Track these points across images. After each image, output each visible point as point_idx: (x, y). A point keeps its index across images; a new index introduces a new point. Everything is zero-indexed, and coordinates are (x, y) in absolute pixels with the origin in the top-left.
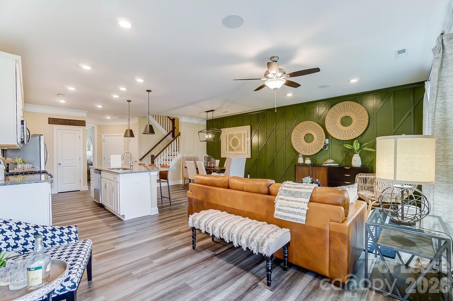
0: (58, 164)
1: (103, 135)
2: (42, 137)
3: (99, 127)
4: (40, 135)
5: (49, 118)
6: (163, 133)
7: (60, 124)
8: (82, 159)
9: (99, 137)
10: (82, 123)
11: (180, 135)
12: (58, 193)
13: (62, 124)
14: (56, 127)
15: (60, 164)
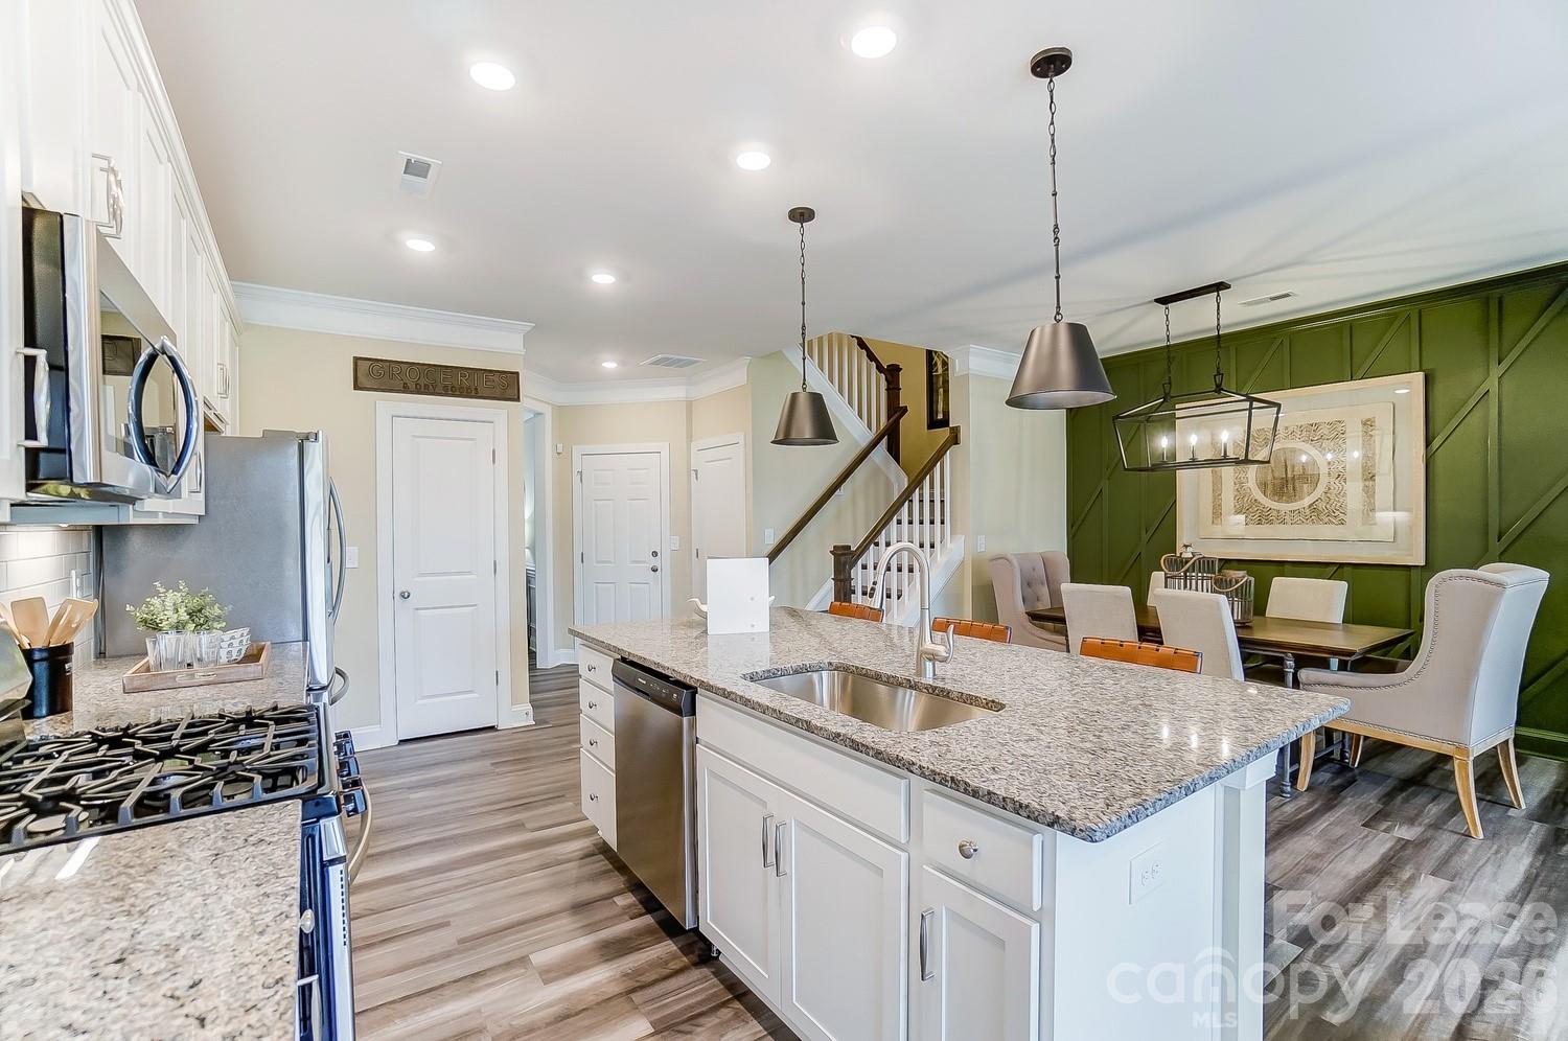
0: (397, 595)
1: (577, 451)
2: (314, 451)
3: (560, 411)
4: (304, 440)
5: (356, 359)
6: (856, 436)
7: (405, 389)
8: (503, 568)
9: (563, 457)
10: (501, 386)
11: (956, 443)
12: (403, 742)
13: (412, 386)
14: (389, 405)
15: (405, 596)
